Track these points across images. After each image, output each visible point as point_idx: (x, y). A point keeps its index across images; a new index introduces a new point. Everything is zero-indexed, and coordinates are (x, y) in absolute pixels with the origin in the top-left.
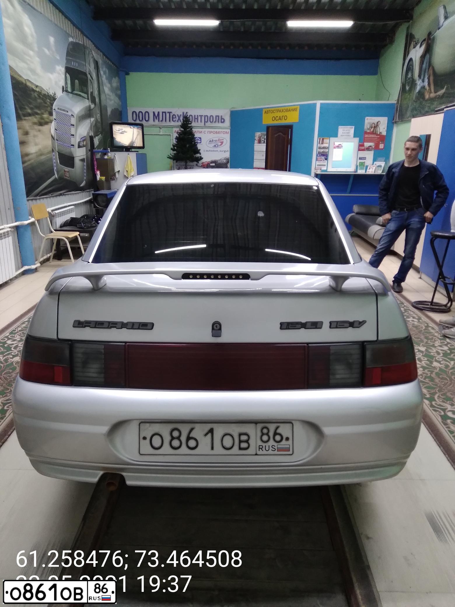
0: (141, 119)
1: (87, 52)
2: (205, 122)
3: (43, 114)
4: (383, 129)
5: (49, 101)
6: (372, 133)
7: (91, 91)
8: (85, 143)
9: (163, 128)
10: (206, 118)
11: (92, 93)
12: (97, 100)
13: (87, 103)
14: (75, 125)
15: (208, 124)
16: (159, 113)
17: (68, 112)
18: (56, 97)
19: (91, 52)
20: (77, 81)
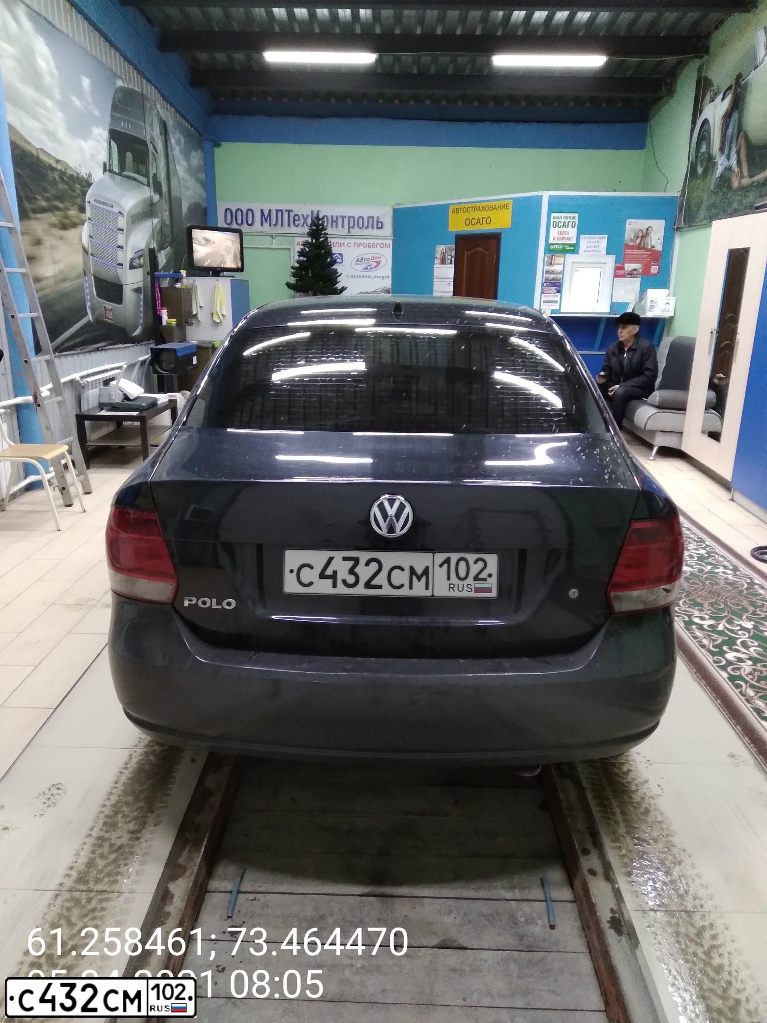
0: (240, 222)
1: (148, 105)
2: (349, 227)
3: (67, 209)
4: (656, 241)
5: (78, 186)
6: (639, 247)
7: (154, 171)
8: (142, 261)
9: (277, 238)
10: (352, 220)
11: (155, 176)
12: (164, 188)
13: (147, 193)
14: (125, 231)
15: (355, 231)
16: (270, 211)
17: (112, 207)
18: (93, 181)
19: (154, 106)
20: (129, 155)
